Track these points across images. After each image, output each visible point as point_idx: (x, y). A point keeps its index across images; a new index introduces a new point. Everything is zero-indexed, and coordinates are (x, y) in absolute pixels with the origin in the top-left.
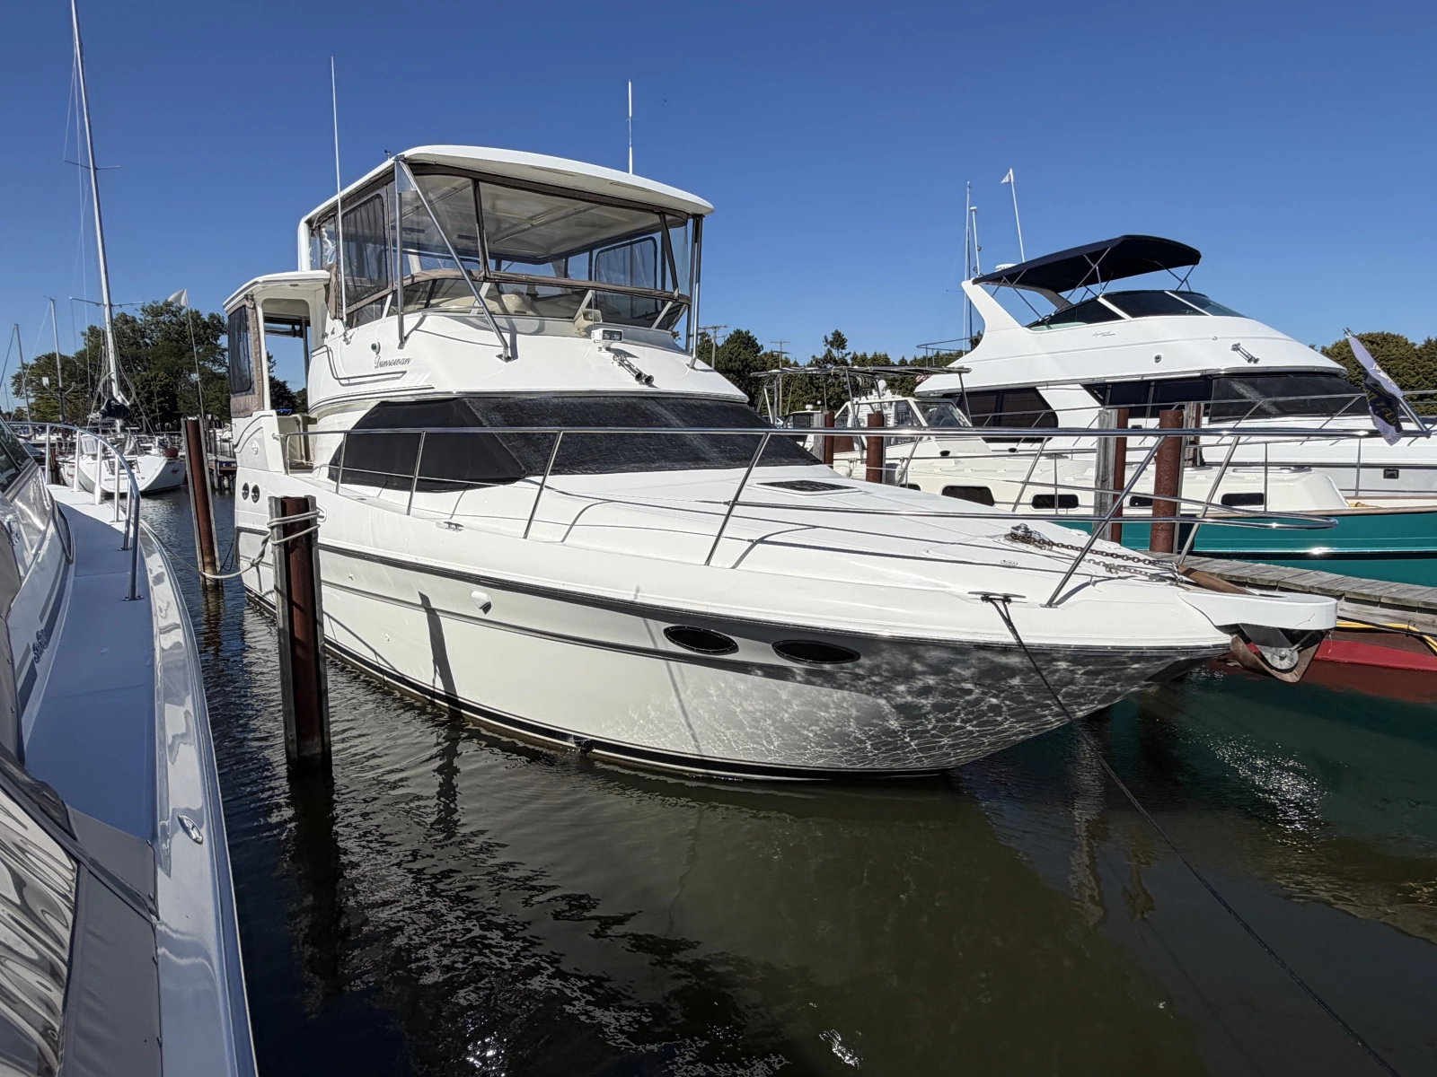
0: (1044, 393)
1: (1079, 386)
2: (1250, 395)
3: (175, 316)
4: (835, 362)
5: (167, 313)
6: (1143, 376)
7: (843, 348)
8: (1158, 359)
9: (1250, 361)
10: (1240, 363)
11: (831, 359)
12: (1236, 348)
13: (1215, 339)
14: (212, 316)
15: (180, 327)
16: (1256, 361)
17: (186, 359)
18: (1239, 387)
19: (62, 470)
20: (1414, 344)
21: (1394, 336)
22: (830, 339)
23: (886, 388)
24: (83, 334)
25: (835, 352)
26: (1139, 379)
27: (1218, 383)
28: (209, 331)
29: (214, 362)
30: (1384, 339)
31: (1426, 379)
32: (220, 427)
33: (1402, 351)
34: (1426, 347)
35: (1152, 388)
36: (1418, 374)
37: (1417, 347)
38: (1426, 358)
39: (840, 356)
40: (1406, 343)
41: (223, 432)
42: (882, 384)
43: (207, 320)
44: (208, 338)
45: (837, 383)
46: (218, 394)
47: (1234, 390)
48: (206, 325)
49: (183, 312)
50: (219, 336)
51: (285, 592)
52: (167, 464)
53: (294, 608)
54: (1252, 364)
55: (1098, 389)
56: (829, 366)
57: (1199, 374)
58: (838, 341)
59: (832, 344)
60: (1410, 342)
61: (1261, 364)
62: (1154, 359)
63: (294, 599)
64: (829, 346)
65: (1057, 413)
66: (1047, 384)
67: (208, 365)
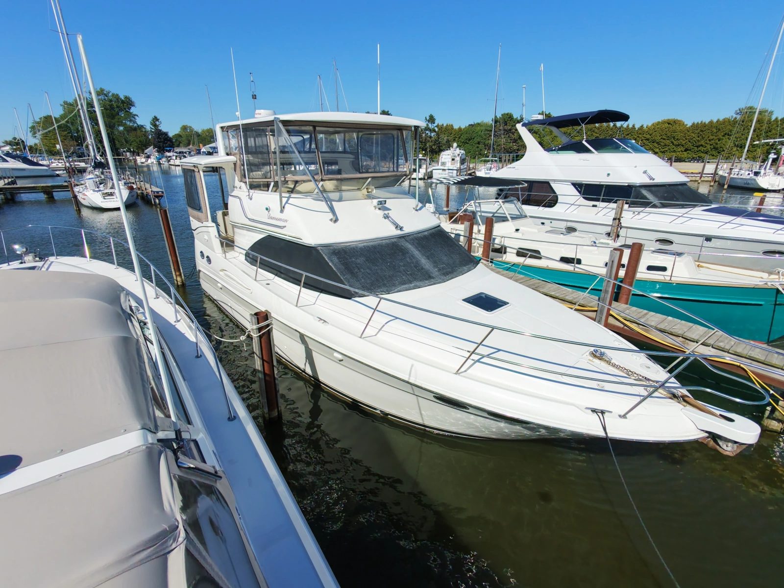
0: (553, 185)
1: (570, 184)
2: (651, 197)
3: (107, 96)
4: (430, 130)
5: (102, 95)
6: (601, 182)
7: (434, 123)
8: (608, 175)
9: (651, 179)
10: (646, 180)
11: (428, 128)
12: (645, 172)
13: (636, 167)
14: (126, 97)
15: (110, 102)
16: (654, 179)
17: (116, 120)
18: (645, 192)
19: (78, 197)
20: (687, 125)
21: (679, 121)
22: (428, 118)
23: (457, 147)
24: (61, 105)
25: (430, 125)
26: (598, 183)
27: (635, 189)
28: (125, 104)
29: (131, 121)
30: (675, 122)
31: (689, 142)
32: (139, 156)
33: (681, 128)
34: (692, 126)
35: (604, 189)
36: (686, 139)
37: (688, 126)
38: (691, 131)
39: (432, 127)
40: (684, 124)
41: (141, 159)
42: (455, 145)
43: (123, 99)
44: (125, 109)
45: (430, 141)
46: (135, 138)
47: (642, 194)
48: (123, 102)
49: (110, 94)
50: (131, 108)
51: (261, 356)
52: (129, 193)
53: (265, 362)
54: (652, 181)
55: (578, 186)
56: (427, 132)
57: (627, 185)
58: (432, 119)
59: (429, 121)
60: (685, 123)
61: (655, 181)
62: (606, 175)
63: (264, 358)
64: (427, 122)
65: (558, 196)
66: (554, 181)
67: (128, 123)
